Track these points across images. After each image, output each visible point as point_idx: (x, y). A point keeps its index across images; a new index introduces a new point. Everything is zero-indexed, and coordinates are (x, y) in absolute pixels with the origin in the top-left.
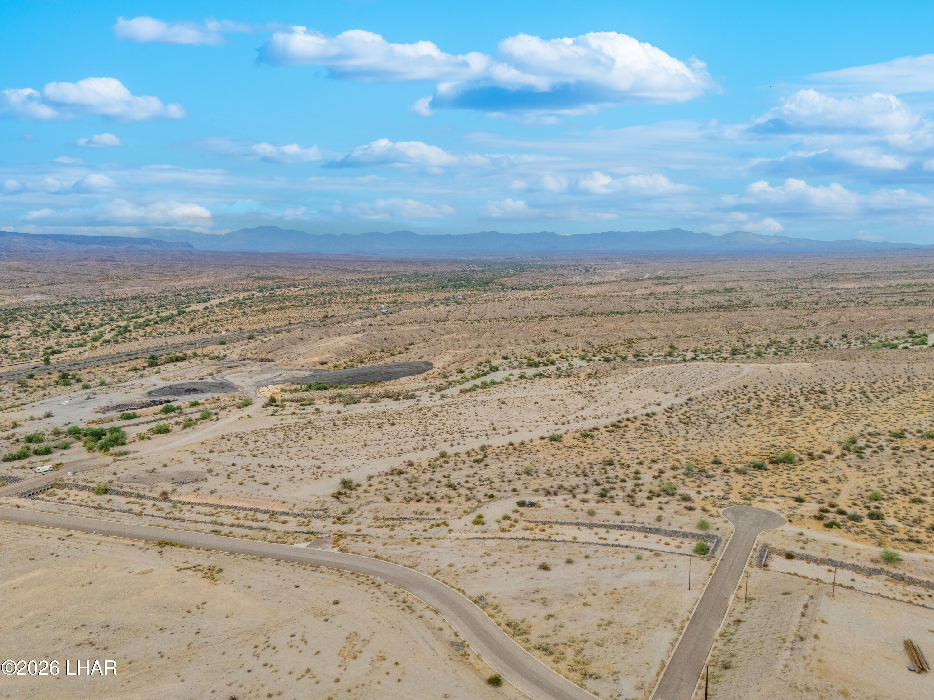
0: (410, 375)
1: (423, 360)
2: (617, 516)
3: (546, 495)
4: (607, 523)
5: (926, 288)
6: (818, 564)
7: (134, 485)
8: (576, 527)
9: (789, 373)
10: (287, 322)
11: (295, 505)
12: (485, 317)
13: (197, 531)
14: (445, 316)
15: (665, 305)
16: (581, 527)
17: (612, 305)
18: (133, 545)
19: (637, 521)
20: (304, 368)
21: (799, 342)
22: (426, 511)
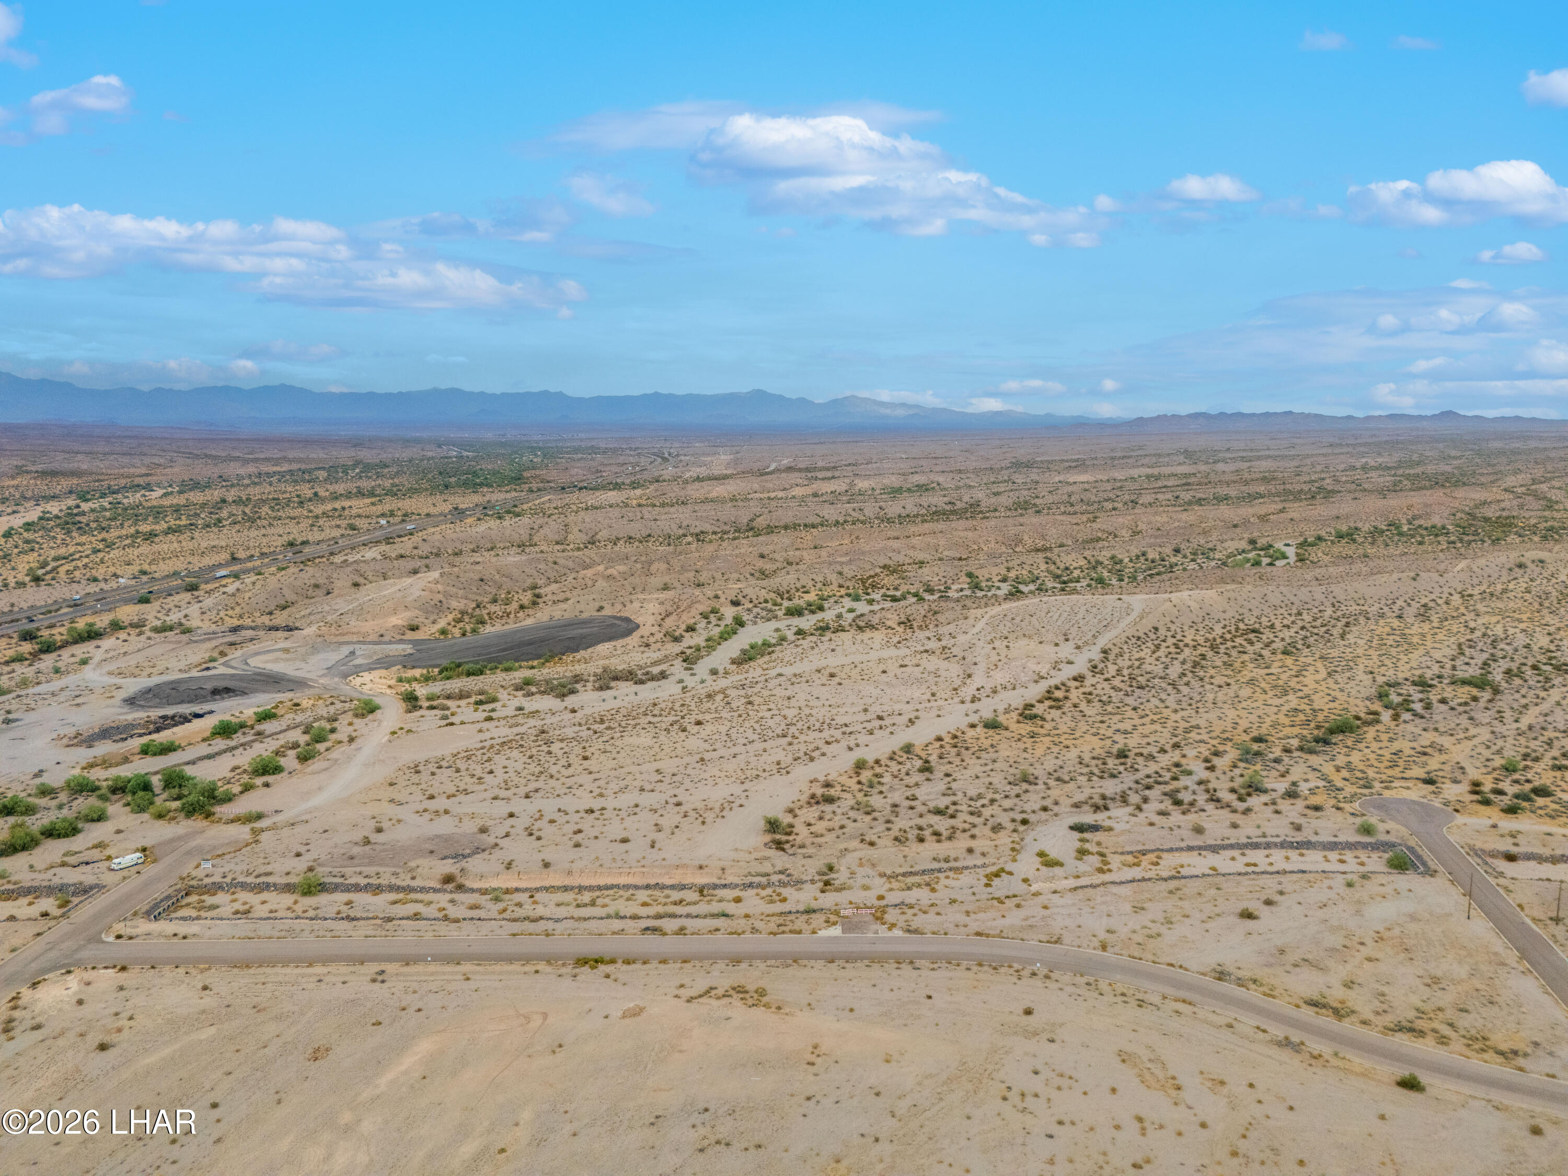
0: (610, 639)
1: (603, 613)
2: (1233, 830)
3: (1095, 812)
4: (1226, 842)
5: (1191, 480)
6: (1554, 864)
7: (367, 870)
8: (1196, 853)
9: (1198, 606)
10: (228, 557)
11: (723, 869)
12: (598, 537)
13: (614, 933)
14: (527, 537)
15: (866, 511)
16: (1203, 853)
17: (790, 513)
18: (537, 972)
19: (1268, 833)
20: (386, 638)
21: (1126, 560)
22: (953, 855)
